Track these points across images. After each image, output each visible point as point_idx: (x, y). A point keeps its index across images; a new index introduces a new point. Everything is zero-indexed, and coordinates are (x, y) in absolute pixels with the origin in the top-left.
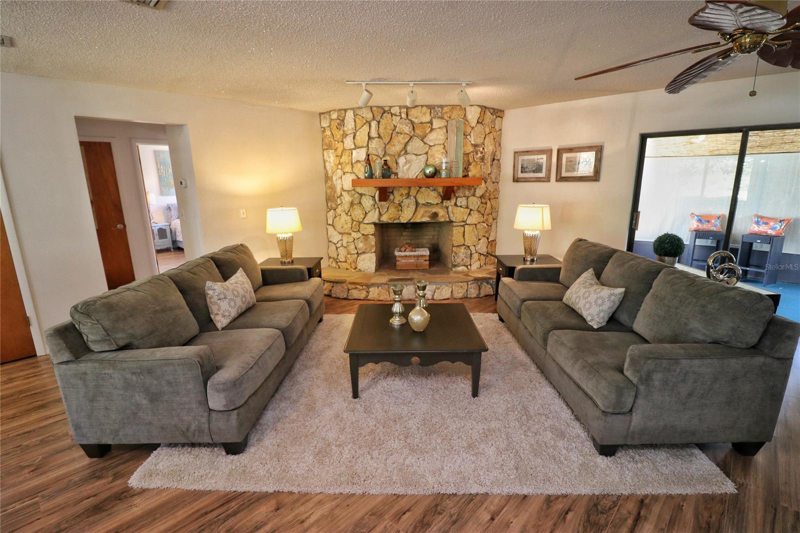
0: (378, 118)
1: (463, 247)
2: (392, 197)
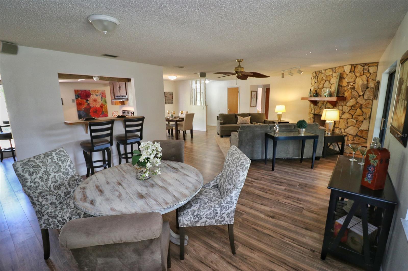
0: (318, 75)
1: (338, 129)
2: (318, 104)
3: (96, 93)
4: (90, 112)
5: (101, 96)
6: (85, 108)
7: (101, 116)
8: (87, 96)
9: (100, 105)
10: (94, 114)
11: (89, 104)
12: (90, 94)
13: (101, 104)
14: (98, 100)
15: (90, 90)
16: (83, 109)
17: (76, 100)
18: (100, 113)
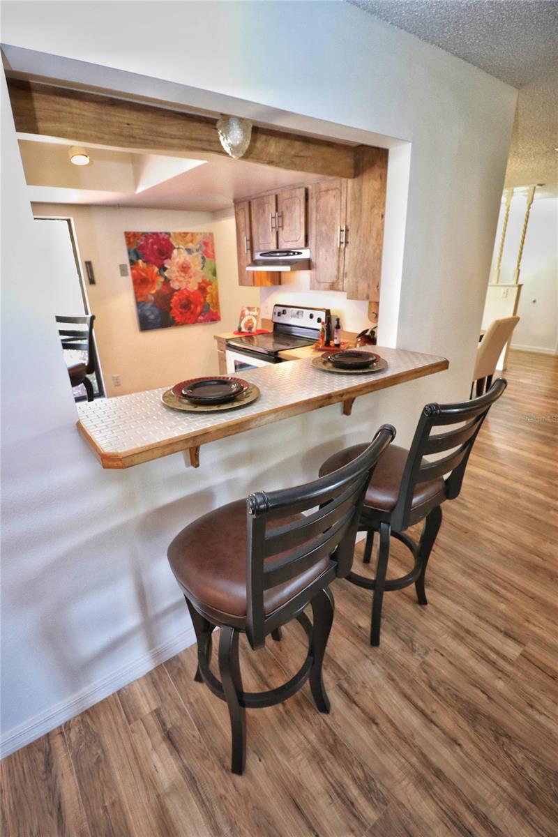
3: (188, 243)
4: (172, 305)
5: (200, 252)
6: (158, 292)
7: (201, 318)
8: (163, 255)
9: (199, 284)
10: (181, 313)
11: (167, 281)
12: (171, 248)
13: (201, 281)
14: (192, 266)
15: (169, 234)
16: (153, 298)
17: (132, 269)
18: (199, 309)
